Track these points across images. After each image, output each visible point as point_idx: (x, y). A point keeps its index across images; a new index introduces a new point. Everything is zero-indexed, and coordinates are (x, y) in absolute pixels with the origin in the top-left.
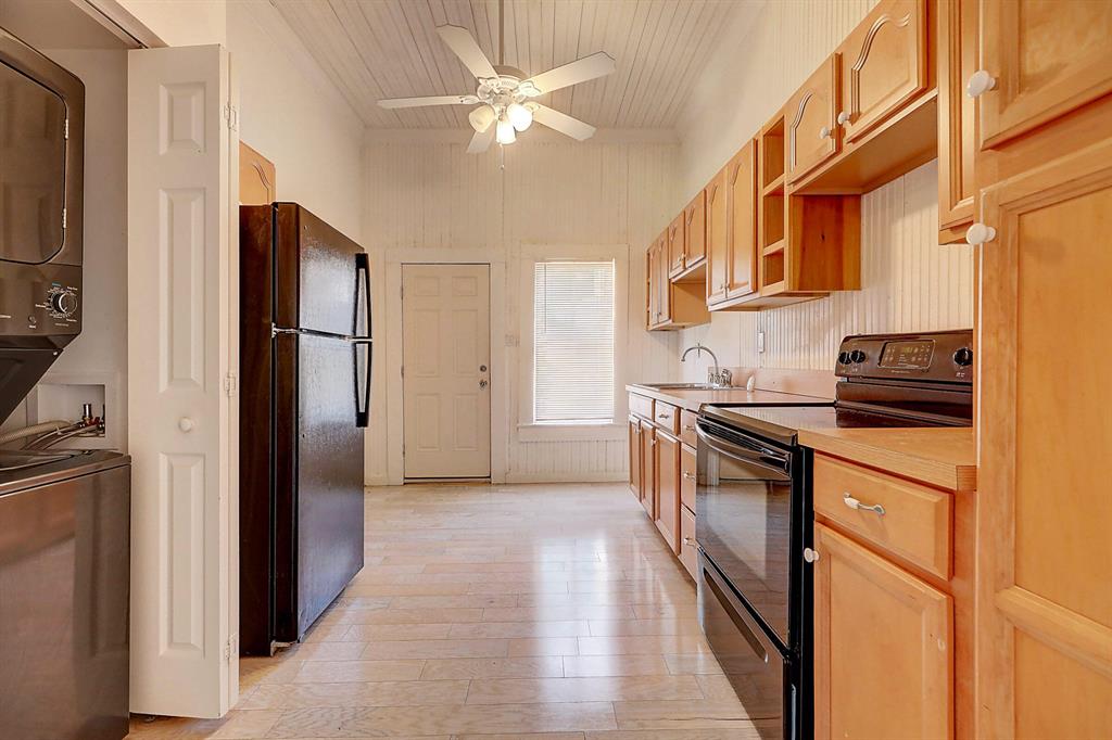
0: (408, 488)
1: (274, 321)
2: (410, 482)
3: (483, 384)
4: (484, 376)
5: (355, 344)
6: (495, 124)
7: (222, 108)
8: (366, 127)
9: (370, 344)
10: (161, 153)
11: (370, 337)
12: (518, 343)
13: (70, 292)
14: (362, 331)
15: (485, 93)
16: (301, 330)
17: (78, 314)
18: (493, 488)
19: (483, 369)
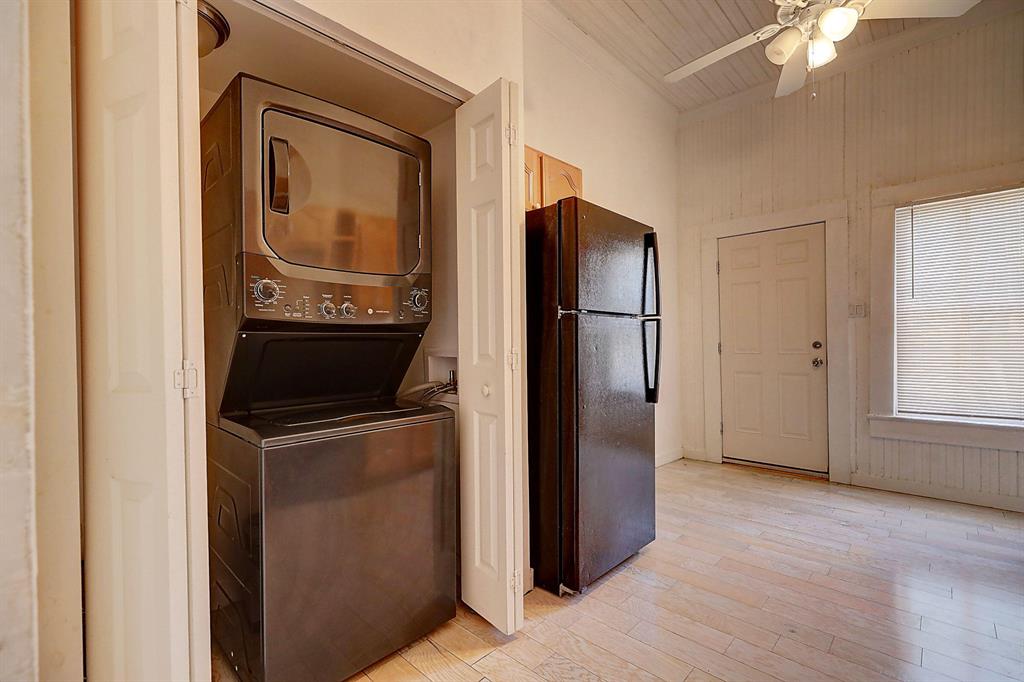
0: (725, 468)
1: (560, 304)
2: (728, 462)
3: (816, 363)
4: (819, 354)
5: (643, 322)
6: (805, 48)
7: (503, 130)
8: (680, 112)
9: (658, 321)
10: (472, 179)
11: (658, 314)
12: (867, 314)
13: (423, 292)
14: (650, 309)
15: (788, 15)
16: (580, 311)
17: (429, 308)
18: (832, 487)
19: (816, 345)
